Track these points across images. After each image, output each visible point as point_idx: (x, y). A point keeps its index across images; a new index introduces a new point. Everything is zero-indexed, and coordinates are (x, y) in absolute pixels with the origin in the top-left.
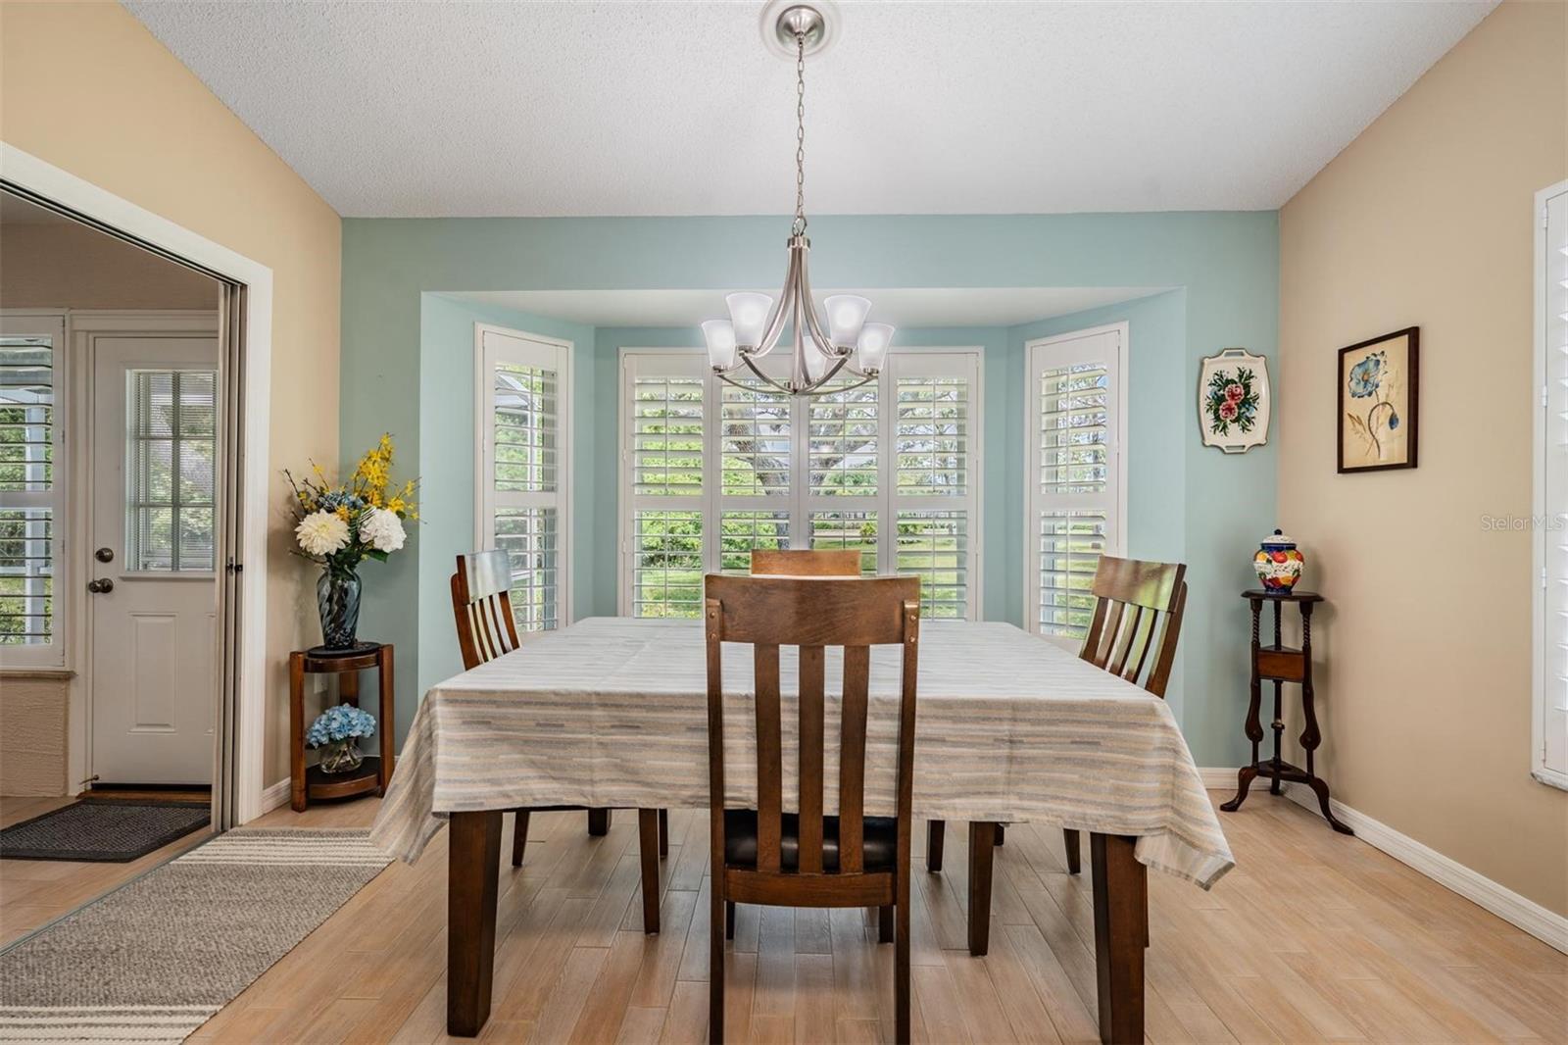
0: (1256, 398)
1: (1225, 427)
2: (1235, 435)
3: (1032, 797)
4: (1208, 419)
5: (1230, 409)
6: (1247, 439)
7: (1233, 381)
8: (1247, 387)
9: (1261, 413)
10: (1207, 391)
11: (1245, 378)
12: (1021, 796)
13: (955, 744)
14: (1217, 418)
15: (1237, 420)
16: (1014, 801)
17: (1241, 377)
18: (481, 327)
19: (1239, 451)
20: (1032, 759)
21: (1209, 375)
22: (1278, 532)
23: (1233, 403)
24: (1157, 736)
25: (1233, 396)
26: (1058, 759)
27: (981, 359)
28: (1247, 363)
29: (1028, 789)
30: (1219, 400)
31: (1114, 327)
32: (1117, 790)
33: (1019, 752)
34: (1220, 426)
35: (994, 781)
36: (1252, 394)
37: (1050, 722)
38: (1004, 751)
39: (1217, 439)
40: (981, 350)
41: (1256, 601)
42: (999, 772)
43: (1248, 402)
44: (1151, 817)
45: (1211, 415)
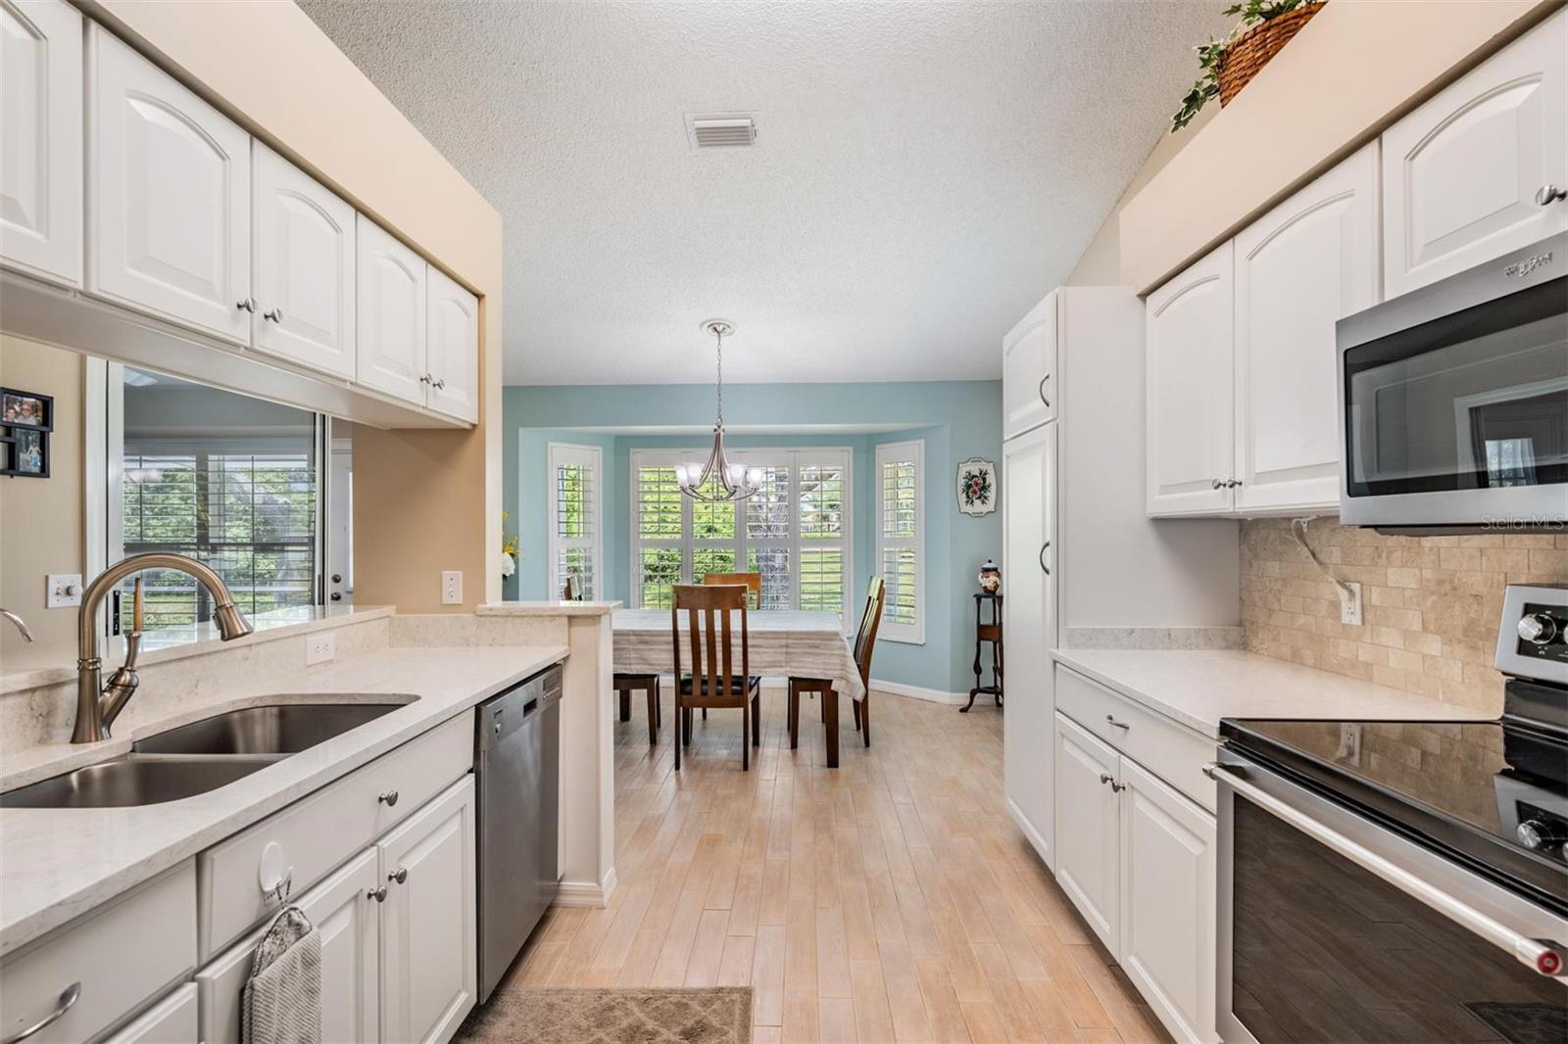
0: (989, 486)
1: (972, 502)
2: (978, 506)
3: (795, 667)
4: (963, 498)
5: (975, 492)
6: (985, 509)
7: (976, 476)
8: (984, 479)
9: (992, 494)
10: (962, 482)
11: (983, 475)
12: (791, 667)
13: (766, 648)
14: (968, 497)
15: (979, 498)
16: (788, 669)
17: (981, 474)
18: (550, 444)
19: (979, 515)
20: (795, 653)
21: (963, 472)
22: (990, 561)
23: (977, 489)
24: (839, 643)
25: (977, 484)
26: (805, 653)
27: (851, 455)
28: (984, 466)
29: (794, 664)
30: (969, 487)
31: (917, 442)
32: (825, 663)
33: (790, 650)
34: (969, 500)
35: (780, 662)
36: (987, 483)
37: (801, 639)
38: (784, 650)
39: (969, 509)
40: (851, 449)
41: (979, 598)
42: (782, 658)
43: (985, 488)
44: (836, 673)
45: (964, 495)
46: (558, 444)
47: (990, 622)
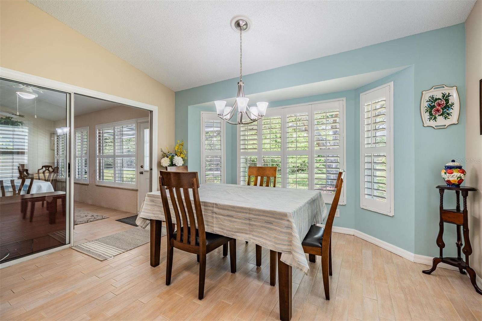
0: (453, 104)
1: (435, 118)
2: (441, 121)
3: (256, 236)
4: (427, 116)
5: (438, 111)
6: (447, 122)
7: (439, 99)
8: (447, 100)
9: (455, 112)
10: (425, 104)
11: (446, 97)
12: (253, 235)
13: (236, 218)
14: (431, 114)
15: (442, 115)
16: (251, 236)
17: (443, 97)
18: (202, 112)
19: (443, 127)
20: (255, 225)
21: (427, 96)
22: (453, 161)
23: (439, 108)
24: (286, 223)
25: (439, 105)
26: (262, 226)
27: (345, 102)
28: (446, 91)
29: (255, 234)
30: (432, 107)
31: (388, 84)
32: (275, 237)
33: (251, 223)
34: (432, 117)
35: (246, 230)
36: (450, 103)
37: (259, 215)
38: (248, 222)
39: (432, 123)
40: (344, 99)
41: (442, 190)
42: (246, 227)
43: (448, 106)
44: (285, 248)
45: (428, 114)
46: (204, 112)
47: (453, 207)
